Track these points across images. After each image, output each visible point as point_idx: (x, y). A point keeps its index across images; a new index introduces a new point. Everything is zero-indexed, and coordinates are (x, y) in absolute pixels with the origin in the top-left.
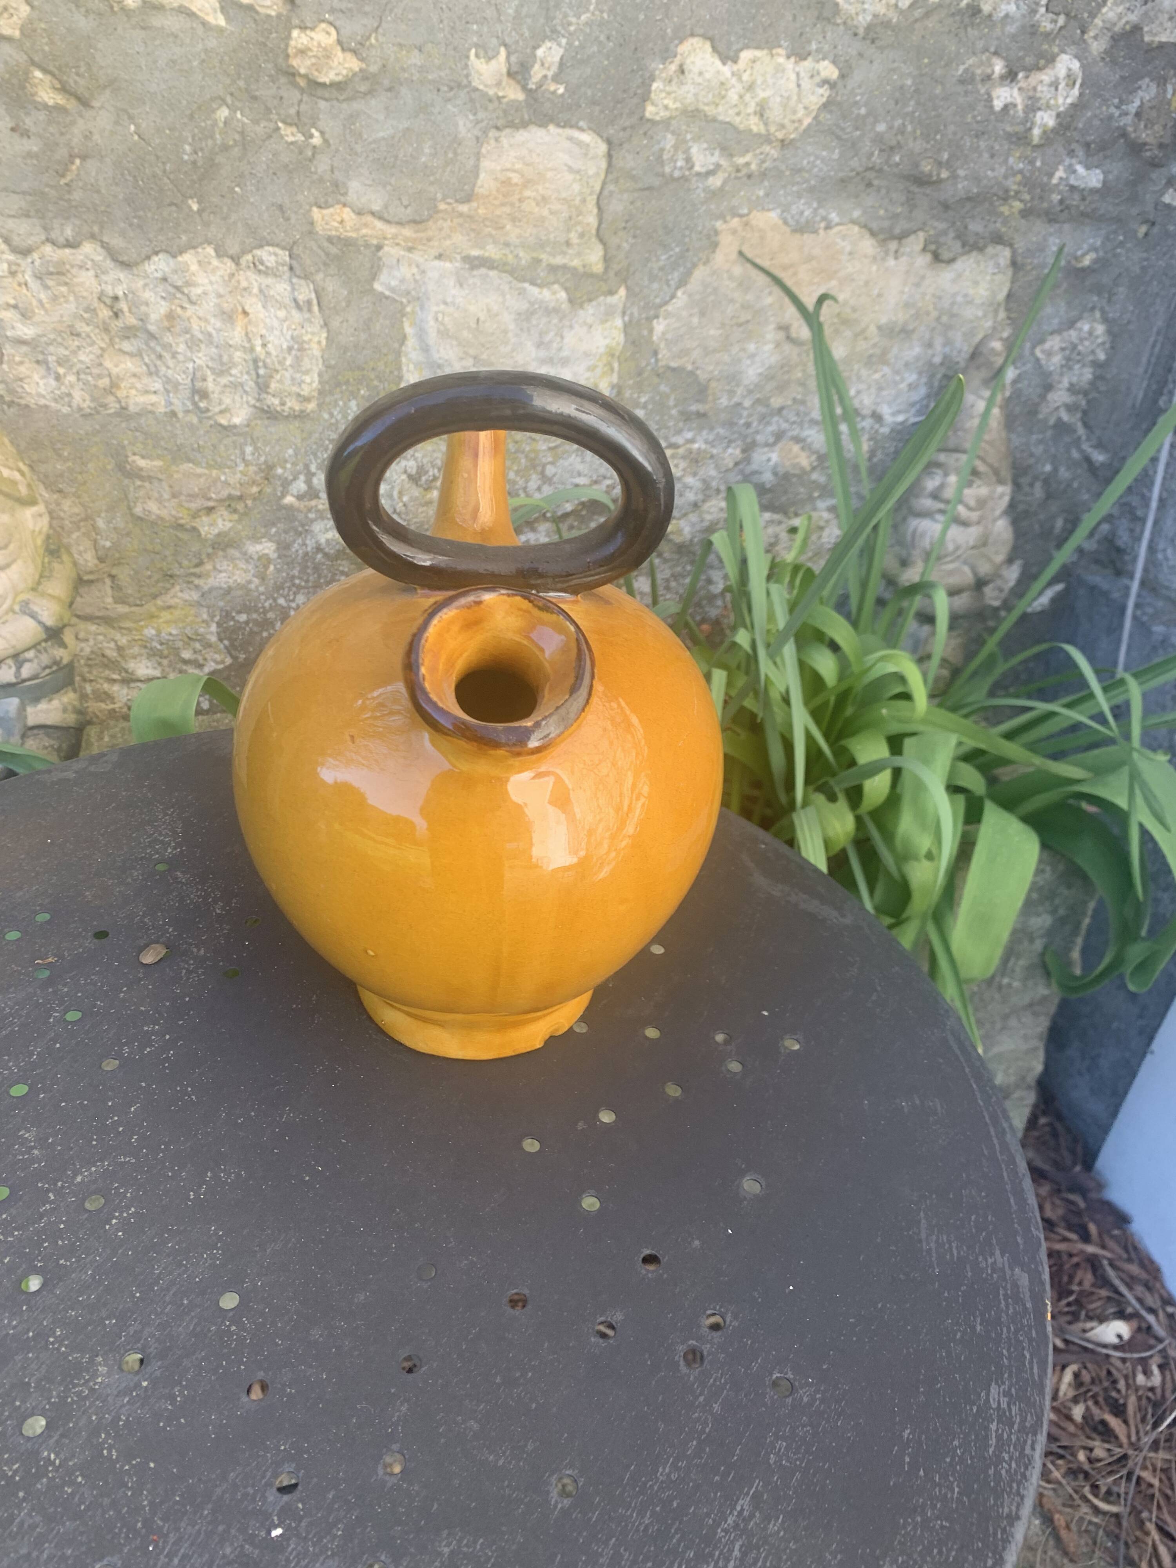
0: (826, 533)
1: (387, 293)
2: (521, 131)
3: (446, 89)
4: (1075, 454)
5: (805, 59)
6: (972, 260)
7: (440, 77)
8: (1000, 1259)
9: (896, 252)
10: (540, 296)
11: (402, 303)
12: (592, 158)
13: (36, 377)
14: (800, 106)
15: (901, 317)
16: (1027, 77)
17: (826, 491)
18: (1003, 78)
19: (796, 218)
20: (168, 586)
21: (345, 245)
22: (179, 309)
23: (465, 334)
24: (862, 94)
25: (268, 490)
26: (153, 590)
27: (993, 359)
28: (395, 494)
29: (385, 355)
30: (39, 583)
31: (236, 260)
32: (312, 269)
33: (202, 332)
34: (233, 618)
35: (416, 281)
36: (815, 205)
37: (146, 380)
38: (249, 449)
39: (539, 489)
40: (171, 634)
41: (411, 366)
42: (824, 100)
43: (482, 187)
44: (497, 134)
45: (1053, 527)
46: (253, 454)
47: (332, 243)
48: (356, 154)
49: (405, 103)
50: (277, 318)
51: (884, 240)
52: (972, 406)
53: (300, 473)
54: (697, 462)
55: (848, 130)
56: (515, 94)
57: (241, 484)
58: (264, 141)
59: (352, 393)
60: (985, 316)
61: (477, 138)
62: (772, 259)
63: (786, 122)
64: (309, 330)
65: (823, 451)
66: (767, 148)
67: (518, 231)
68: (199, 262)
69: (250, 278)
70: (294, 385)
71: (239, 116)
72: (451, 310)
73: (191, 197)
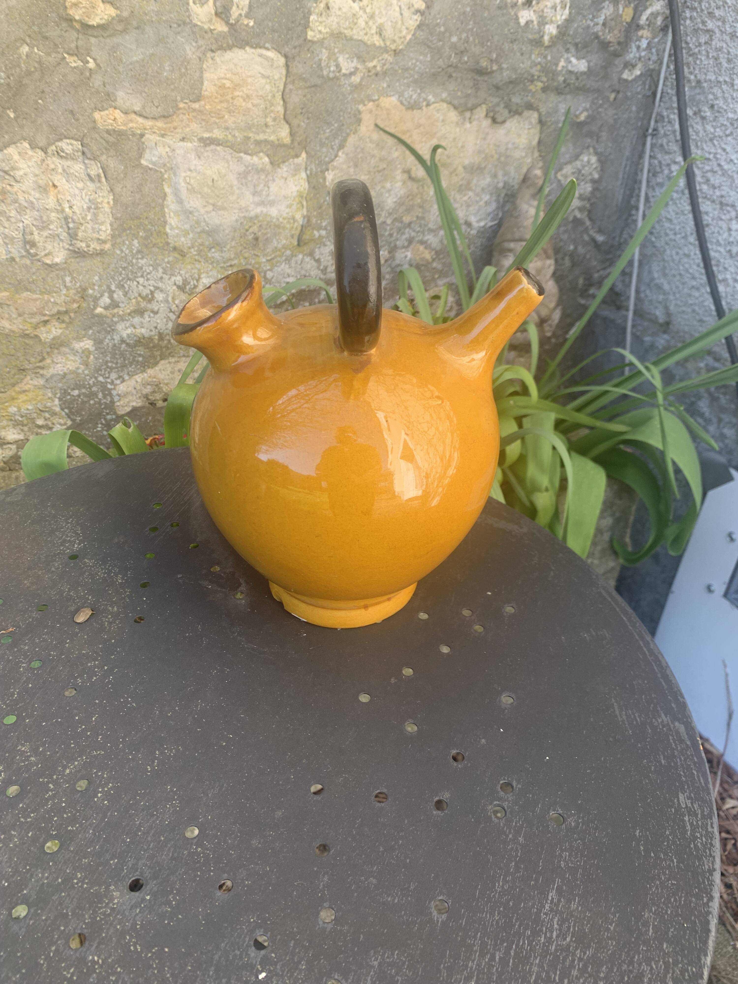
1: (151, 166)
2: (228, 52)
3: (175, 26)
4: (586, 238)
6: (515, 121)
7: (171, 18)
8: (665, 719)
9: (470, 119)
10: (252, 161)
11: (161, 172)
12: (277, 68)
14: (404, 27)
15: (477, 160)
16: (538, 4)
17: (443, 274)
18: (524, 5)
19: (408, 100)
20: (22, 377)
21: (119, 135)
22: (8, 187)
23: (206, 190)
24: (441, 19)
25: (84, 305)
26: (12, 381)
27: (536, 181)
28: (170, 299)
29: (154, 208)
31: (44, 150)
32: (98, 153)
33: (26, 201)
34: (69, 394)
35: (168, 156)
36: (419, 91)
38: (68, 279)
40: (28, 409)
41: (172, 214)
42: (418, 23)
44: (213, 55)
45: (577, 284)
46: (71, 282)
47: (110, 134)
48: (119, 72)
49: (149, 37)
50: (77, 188)
51: (463, 112)
52: (527, 212)
53: (104, 292)
55: (435, 42)
56: (221, 27)
57: (65, 303)
58: (55, 67)
59: (134, 234)
60: (526, 155)
61: (200, 59)
62: (395, 128)
63: (396, 38)
64: (101, 194)
65: (438, 249)
66: (386, 56)
67: (233, 119)
68: (19, 153)
69: (54, 162)
70: (94, 233)
71: (36, 50)
72: (194, 174)
73: (9, 109)
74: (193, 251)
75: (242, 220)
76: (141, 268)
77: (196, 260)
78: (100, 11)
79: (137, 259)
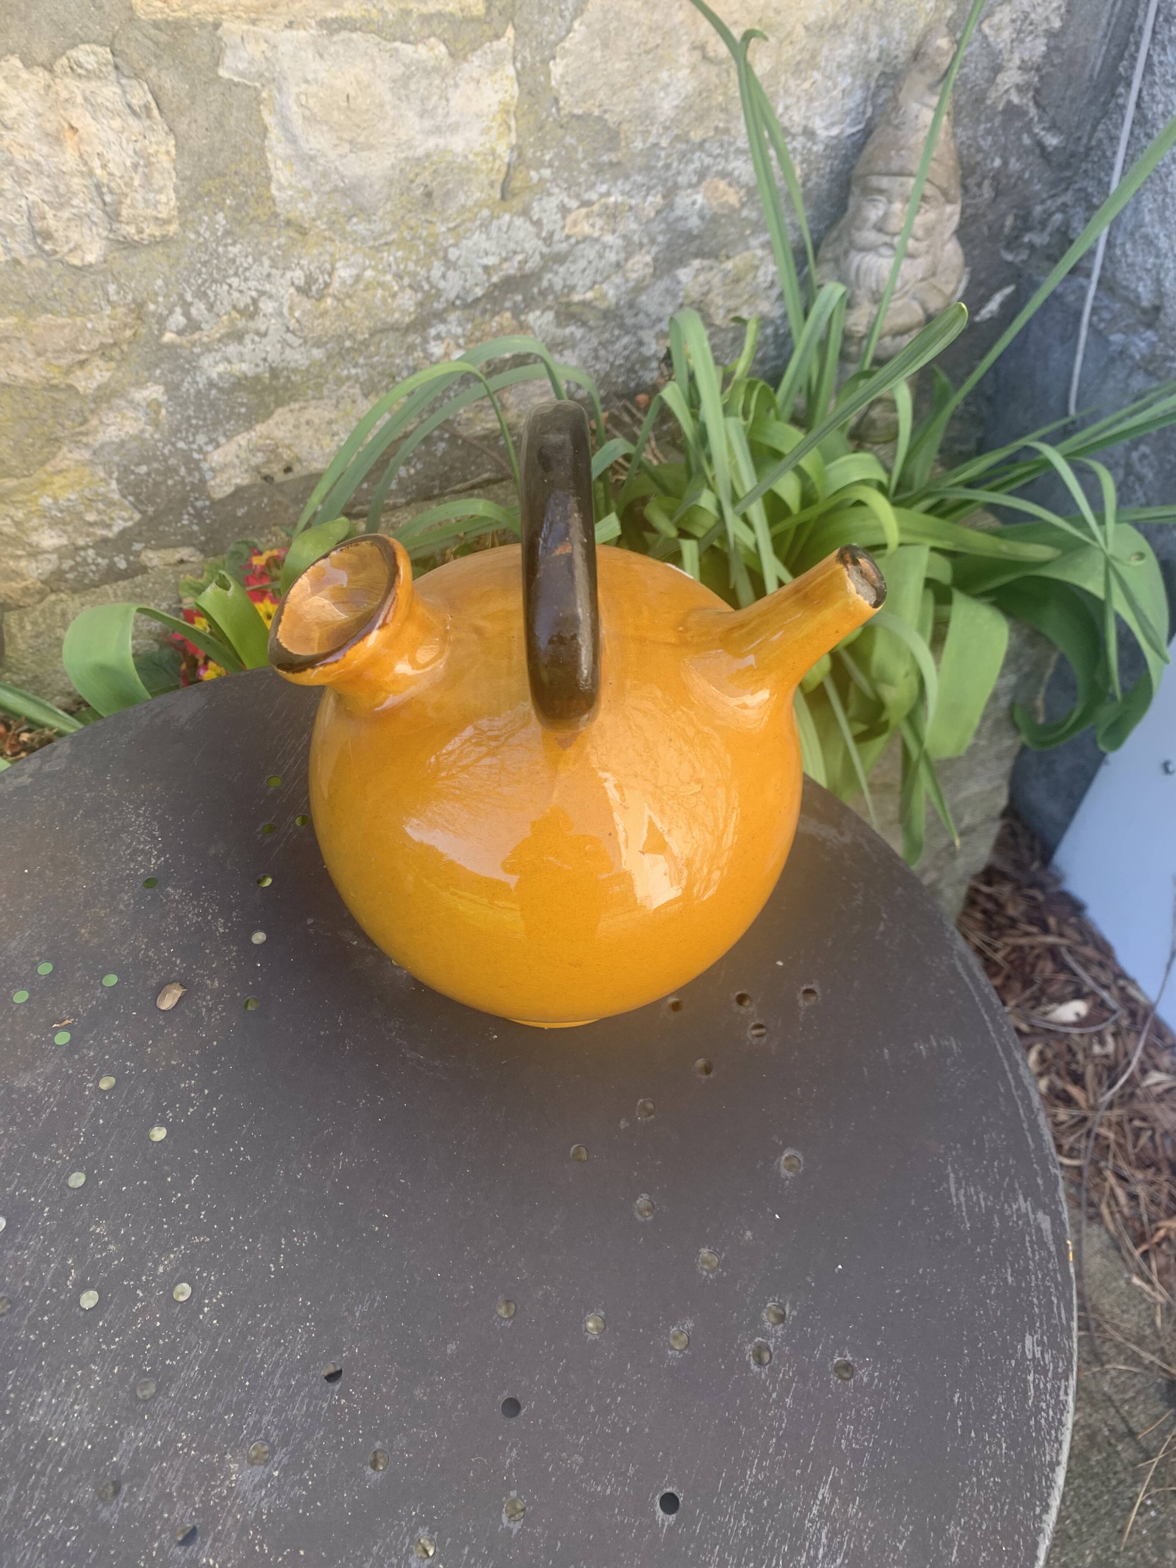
0: (761, 273)
1: (236, 79)
4: (1026, 141)
8: (1023, 1204)
10: (416, 56)
11: (255, 88)
15: (831, 11)
17: (758, 227)
20: (55, 450)
21: (176, 29)
23: (336, 115)
25: (143, 331)
26: (40, 457)
28: (285, 310)
29: (247, 154)
31: (49, 68)
32: (142, 65)
33: (28, 162)
34: (133, 472)
35: (267, 59)
38: (112, 288)
39: (444, 276)
40: (69, 500)
41: (280, 163)
45: (1002, 226)
46: (118, 293)
47: (160, 29)
50: (112, 129)
52: (917, 117)
53: (174, 305)
54: (615, 217)
57: (112, 330)
59: (216, 204)
64: (153, 139)
65: (752, 184)
68: (5, 78)
69: (69, 87)
70: (148, 207)
72: (313, 89)
74: (321, 225)
75: (403, 165)
76: (233, 261)
77: (325, 238)
79: (226, 245)
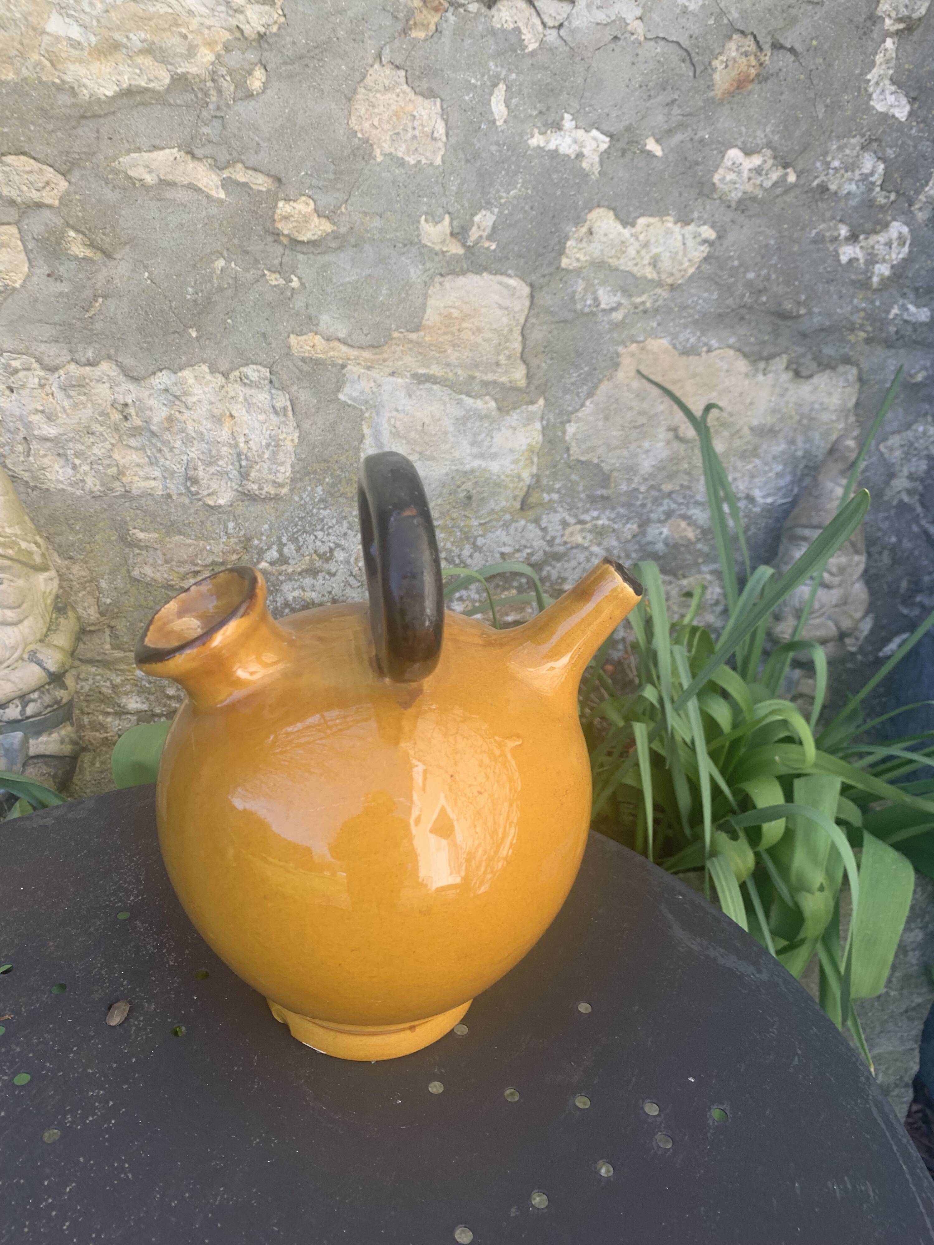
0: (708, 592)
1: (349, 402)
2: (461, 277)
3: (401, 245)
4: (915, 528)
5: (689, 224)
6: (826, 376)
7: (396, 236)
9: (764, 370)
10: (475, 406)
11: (361, 410)
12: (519, 298)
13: (56, 467)
14: (686, 259)
15: (769, 420)
16: (866, 238)
17: (709, 558)
18: (847, 239)
19: (684, 343)
21: (316, 364)
22: (177, 413)
23: (413, 434)
24: (735, 251)
25: (246, 557)
27: (848, 454)
29: (347, 451)
30: (46, 636)
31: (226, 375)
32: (288, 383)
33: (195, 432)
35: (373, 393)
36: (698, 334)
37: (148, 469)
38: (231, 525)
39: (471, 556)
42: (705, 255)
43: (428, 320)
44: (441, 279)
45: (899, 587)
46: (234, 529)
47: (305, 362)
48: (327, 294)
49: (367, 256)
50: (258, 420)
51: (755, 361)
52: (831, 492)
53: (273, 544)
54: (601, 534)
55: (725, 277)
56: (456, 249)
57: (223, 553)
58: (253, 284)
59: (319, 480)
60: (838, 420)
61: (425, 283)
62: (664, 376)
63: (674, 270)
64: (284, 430)
65: (705, 526)
66: (659, 291)
67: (457, 354)
68: (195, 376)
69: (236, 390)
70: (270, 474)
71: (233, 265)
72: (401, 416)
73: (191, 327)
75: (454, 474)
76: (322, 520)
78: (313, 226)
79: (319, 509)
